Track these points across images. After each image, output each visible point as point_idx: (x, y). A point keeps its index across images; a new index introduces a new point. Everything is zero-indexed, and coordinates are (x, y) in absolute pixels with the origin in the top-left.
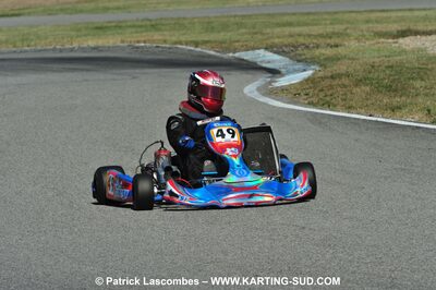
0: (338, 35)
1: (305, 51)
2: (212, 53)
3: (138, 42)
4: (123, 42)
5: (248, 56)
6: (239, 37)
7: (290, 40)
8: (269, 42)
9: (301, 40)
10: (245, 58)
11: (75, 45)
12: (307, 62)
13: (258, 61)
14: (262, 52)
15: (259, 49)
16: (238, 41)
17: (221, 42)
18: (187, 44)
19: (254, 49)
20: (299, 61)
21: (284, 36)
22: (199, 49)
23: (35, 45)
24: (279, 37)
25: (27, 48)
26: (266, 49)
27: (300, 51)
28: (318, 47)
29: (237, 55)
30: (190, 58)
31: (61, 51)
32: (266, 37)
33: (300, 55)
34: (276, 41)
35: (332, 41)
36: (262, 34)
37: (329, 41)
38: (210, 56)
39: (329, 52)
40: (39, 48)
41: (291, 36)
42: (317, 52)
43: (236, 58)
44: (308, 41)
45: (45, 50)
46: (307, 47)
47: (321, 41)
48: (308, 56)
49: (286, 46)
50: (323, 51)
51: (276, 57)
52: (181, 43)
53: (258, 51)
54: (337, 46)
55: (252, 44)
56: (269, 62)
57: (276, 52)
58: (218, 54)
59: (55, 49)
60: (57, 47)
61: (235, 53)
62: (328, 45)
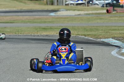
2: (92, 39)
5: (106, 40)
6: (100, 34)
7: (121, 35)
8: (113, 36)
10: (105, 41)
11: (38, 34)
13: (110, 42)
14: (111, 39)
15: (110, 38)
16: (101, 35)
18: (81, 35)
19: (107, 38)
21: (118, 34)
22: (87, 38)
23: (23, 33)
24: (116, 34)
26: (112, 38)
29: (101, 40)
31: (34, 36)
32: (111, 34)
34: (115, 35)
36: (110, 33)
40: (25, 34)
45: (27, 35)
49: (120, 37)
52: (79, 35)
55: (106, 36)
56: (114, 43)
57: (116, 40)
58: (94, 39)
59: (31, 35)
60: (32, 34)
61: (100, 39)
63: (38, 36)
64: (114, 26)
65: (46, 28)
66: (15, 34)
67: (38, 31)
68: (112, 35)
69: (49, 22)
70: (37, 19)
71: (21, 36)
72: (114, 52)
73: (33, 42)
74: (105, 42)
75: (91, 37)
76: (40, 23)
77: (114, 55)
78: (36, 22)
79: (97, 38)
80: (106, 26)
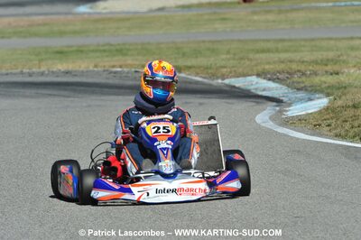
0: (335, 61)
1: (304, 79)
3: (114, 67)
4: (96, 66)
5: (239, 82)
6: (223, 63)
7: (282, 66)
8: (260, 68)
9: (294, 66)
10: (237, 85)
11: (43, 69)
13: (252, 88)
14: (254, 79)
15: (250, 75)
16: (225, 67)
19: (244, 75)
20: (298, 89)
21: (275, 62)
24: (269, 63)
26: (258, 75)
27: (296, 78)
28: (315, 74)
29: (227, 81)
31: (30, 75)
32: (254, 63)
33: (299, 83)
34: (267, 67)
35: (329, 68)
36: (251, 60)
38: (197, 82)
39: (331, 80)
41: (283, 62)
42: (317, 80)
43: (227, 85)
44: (302, 68)
45: (12, 74)
46: (304, 74)
47: (317, 68)
48: (307, 83)
49: (280, 72)
50: (323, 79)
51: (271, 85)
53: (249, 78)
54: (337, 74)
55: (241, 70)
56: (264, 90)
57: (269, 80)
58: (206, 81)
59: (22, 73)
60: (24, 71)
61: (223, 79)
62: (326, 72)
63: (42, 74)
64: (264, 40)
65: (65, 49)
67: (40, 61)
68: (256, 65)
69: (75, 33)
70: (39, 25)
72: (264, 117)
73: (28, 91)
74: (238, 88)
75: (197, 74)
76: (46, 35)
77: (263, 125)
78: (36, 35)
79: (214, 76)
80: (239, 41)
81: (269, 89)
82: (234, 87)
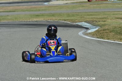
0: (105, 18)
1: (96, 23)
3: (49, 20)
4: (44, 19)
5: (80, 24)
6: (77, 19)
8: (86, 20)
9: (95, 19)
10: (79, 24)
11: (31, 20)
12: (97, 26)
14: (84, 23)
17: (72, 20)
18: (62, 20)
19: (81, 22)
20: (94, 25)
21: (90, 18)
22: (66, 22)
23: (19, 20)
24: (88, 19)
25: (16, 21)
26: (85, 22)
28: (99, 21)
29: (76, 23)
30: (63, 24)
31: (27, 22)
32: (85, 18)
33: (95, 24)
34: (88, 20)
35: (103, 20)
36: (84, 18)
37: (102, 20)
38: (69, 24)
39: (103, 23)
40: (20, 21)
41: (92, 18)
42: (99, 23)
44: (97, 20)
45: (22, 22)
46: (96, 21)
48: (97, 24)
49: (90, 21)
50: (101, 23)
51: (88, 24)
52: (61, 20)
54: (105, 21)
55: (81, 20)
56: (86, 26)
57: (87, 23)
58: (71, 23)
62: (102, 21)
63: (30, 22)
66: (13, 20)
71: (16, 22)
75: (69, 22)
79: (74, 22)
81: (87, 25)
82: (78, 25)
